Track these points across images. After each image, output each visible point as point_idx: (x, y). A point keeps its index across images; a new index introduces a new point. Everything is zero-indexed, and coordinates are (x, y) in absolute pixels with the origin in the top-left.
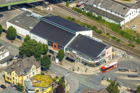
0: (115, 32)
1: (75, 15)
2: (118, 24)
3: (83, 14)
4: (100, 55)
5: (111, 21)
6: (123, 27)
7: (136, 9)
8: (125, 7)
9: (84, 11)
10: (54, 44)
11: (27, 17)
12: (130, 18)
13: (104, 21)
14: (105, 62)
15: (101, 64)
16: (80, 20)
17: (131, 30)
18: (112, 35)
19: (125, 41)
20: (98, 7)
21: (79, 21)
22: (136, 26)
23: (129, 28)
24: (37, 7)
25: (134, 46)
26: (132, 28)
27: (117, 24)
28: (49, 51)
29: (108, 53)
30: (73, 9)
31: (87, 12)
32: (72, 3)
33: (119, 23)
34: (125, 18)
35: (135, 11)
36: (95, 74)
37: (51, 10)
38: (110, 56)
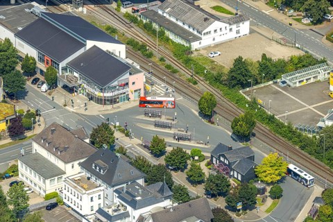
0: (176, 59)
1: (123, 25)
2: (188, 45)
3: (138, 26)
4: (115, 83)
5: (178, 40)
6: (195, 53)
7: (230, 24)
8: (206, 16)
9: (141, 20)
10: (46, 58)
11: (25, 12)
12: (214, 39)
13: (168, 39)
14: (128, 99)
15: (118, 102)
16: (126, 34)
17: (206, 59)
18: (168, 62)
19: (185, 74)
20: (165, 15)
21: (124, 35)
22: (219, 53)
23: (205, 55)
24: (62, 5)
25: (195, 83)
26: (210, 55)
27: (186, 45)
28: (39, 71)
29: (134, 83)
30: (125, 16)
31: (144, 21)
32: (128, 6)
33: (190, 44)
34: (202, 36)
35: (228, 28)
36: (98, 116)
37: (85, 12)
38: (140, 90)
